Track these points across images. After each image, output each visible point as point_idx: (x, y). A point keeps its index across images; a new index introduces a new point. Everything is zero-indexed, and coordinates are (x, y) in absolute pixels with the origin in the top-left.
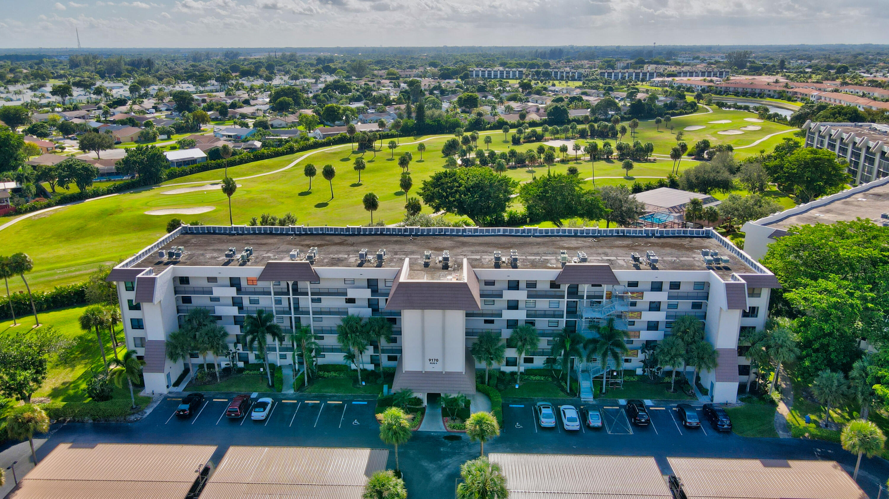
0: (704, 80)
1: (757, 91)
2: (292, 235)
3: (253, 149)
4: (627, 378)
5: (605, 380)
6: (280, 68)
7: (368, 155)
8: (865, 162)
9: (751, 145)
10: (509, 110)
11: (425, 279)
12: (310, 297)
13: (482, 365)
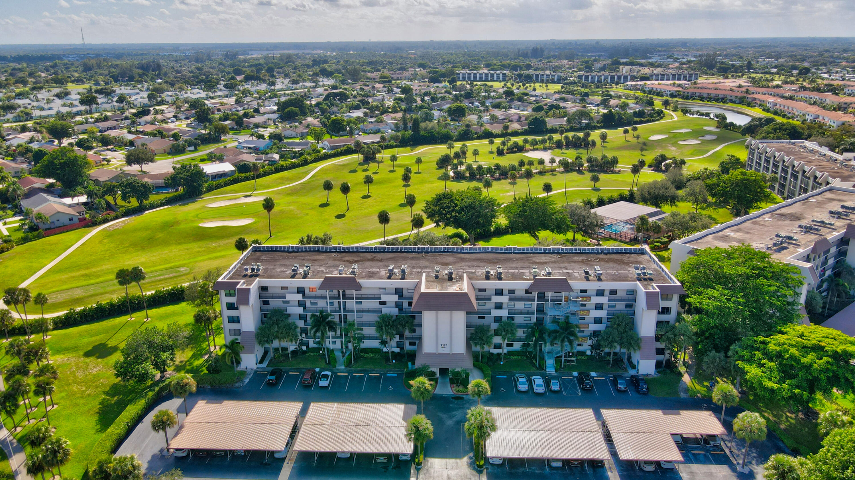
0: (674, 84)
1: (721, 97)
2: (334, 252)
3: (273, 162)
4: (579, 357)
5: (563, 359)
6: (280, 70)
7: (373, 166)
8: (791, 178)
9: (705, 156)
10: (494, 118)
11: (436, 289)
12: (355, 300)
13: (478, 348)
